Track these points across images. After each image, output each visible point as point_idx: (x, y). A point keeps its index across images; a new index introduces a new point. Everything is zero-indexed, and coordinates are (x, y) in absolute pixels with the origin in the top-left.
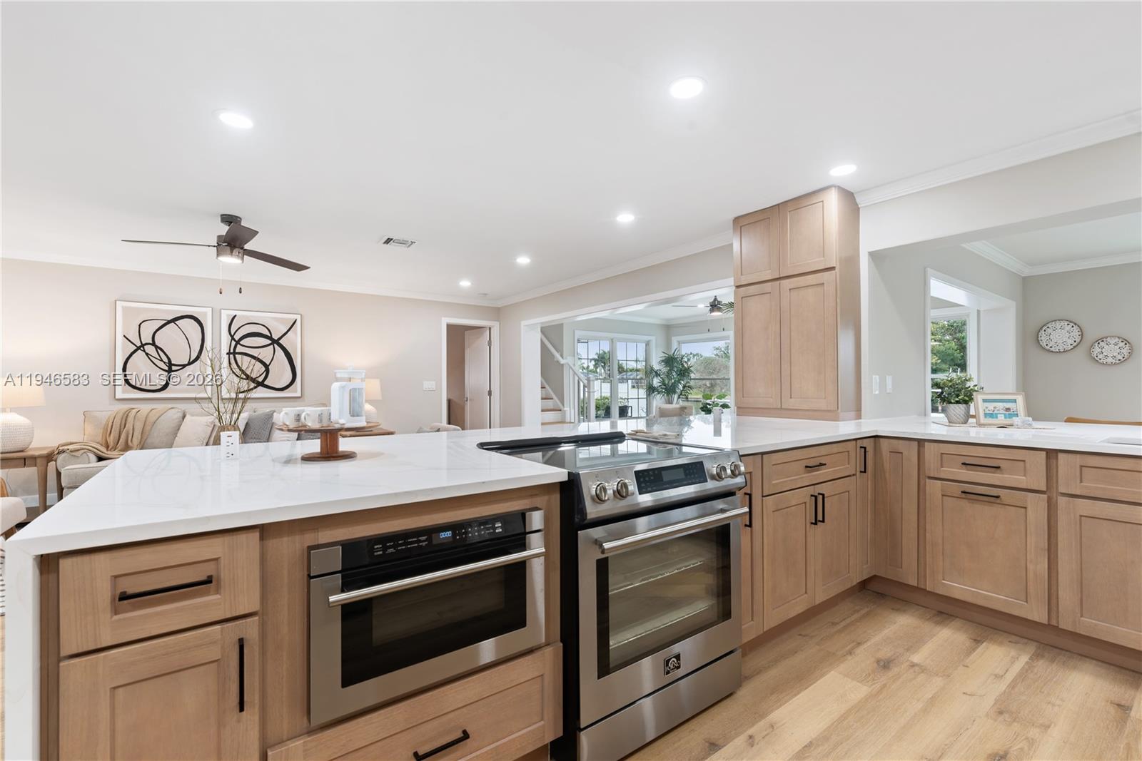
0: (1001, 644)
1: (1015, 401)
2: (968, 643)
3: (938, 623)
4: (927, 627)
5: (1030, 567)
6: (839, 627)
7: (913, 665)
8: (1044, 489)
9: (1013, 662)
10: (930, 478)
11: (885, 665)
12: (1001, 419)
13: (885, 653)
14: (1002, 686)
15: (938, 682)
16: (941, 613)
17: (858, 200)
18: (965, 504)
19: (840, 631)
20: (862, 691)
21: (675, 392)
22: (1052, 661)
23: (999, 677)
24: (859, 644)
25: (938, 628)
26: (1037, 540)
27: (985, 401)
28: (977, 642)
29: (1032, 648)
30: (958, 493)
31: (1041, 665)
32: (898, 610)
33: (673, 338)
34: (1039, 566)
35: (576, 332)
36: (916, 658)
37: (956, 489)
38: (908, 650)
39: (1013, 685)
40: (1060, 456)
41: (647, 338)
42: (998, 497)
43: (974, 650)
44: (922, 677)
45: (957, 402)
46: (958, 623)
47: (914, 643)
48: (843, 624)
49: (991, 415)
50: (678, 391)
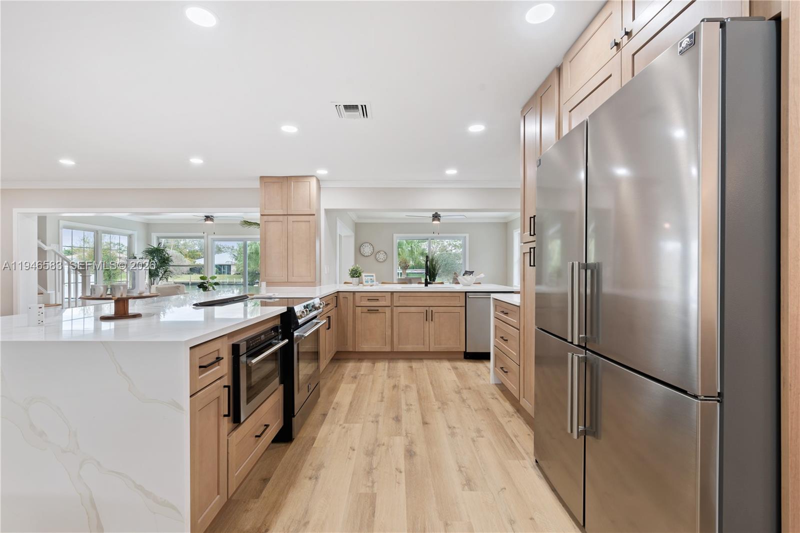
0: (380, 362)
1: (373, 276)
2: (372, 365)
3: (361, 362)
4: (358, 364)
5: (387, 333)
6: (333, 372)
7: (362, 375)
8: (390, 305)
9: (385, 365)
10: (357, 306)
11: (355, 377)
12: (370, 283)
13: (353, 374)
14: (386, 372)
15: (371, 376)
16: (359, 359)
17: (320, 184)
18: (368, 314)
19: (334, 374)
20: (354, 386)
21: (158, 275)
22: (393, 362)
23: (384, 370)
24: (343, 375)
25: (361, 364)
26: (388, 323)
27: (365, 276)
28: (374, 363)
29: (387, 361)
30: (366, 311)
31: (392, 365)
32: (346, 362)
33: (152, 234)
34: (389, 333)
35: (61, 221)
36: (362, 373)
37: (365, 309)
38: (358, 371)
39: (388, 371)
40: (394, 293)
41: (130, 232)
42: (378, 310)
43: (374, 366)
44: (367, 377)
45: (356, 277)
46: (366, 361)
47: (359, 370)
48: (333, 371)
49: (367, 282)
50: (160, 275)
